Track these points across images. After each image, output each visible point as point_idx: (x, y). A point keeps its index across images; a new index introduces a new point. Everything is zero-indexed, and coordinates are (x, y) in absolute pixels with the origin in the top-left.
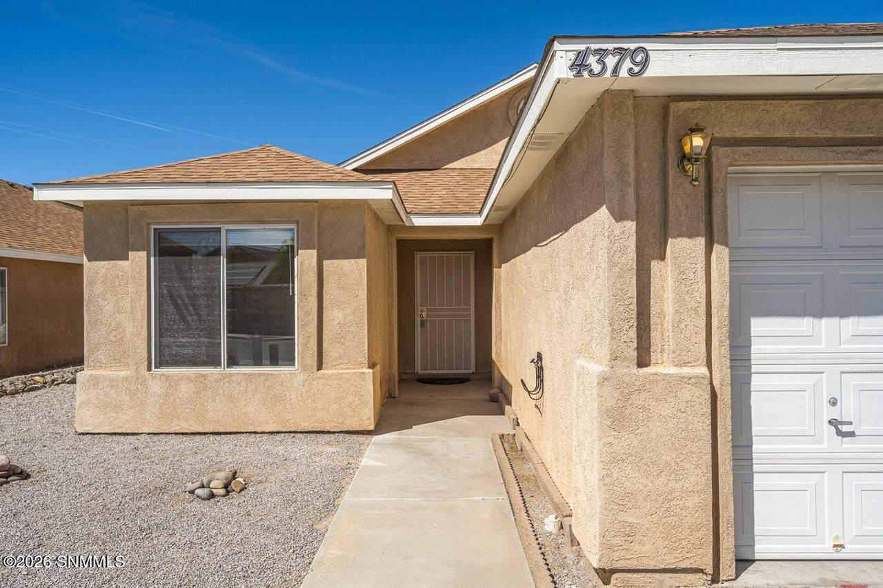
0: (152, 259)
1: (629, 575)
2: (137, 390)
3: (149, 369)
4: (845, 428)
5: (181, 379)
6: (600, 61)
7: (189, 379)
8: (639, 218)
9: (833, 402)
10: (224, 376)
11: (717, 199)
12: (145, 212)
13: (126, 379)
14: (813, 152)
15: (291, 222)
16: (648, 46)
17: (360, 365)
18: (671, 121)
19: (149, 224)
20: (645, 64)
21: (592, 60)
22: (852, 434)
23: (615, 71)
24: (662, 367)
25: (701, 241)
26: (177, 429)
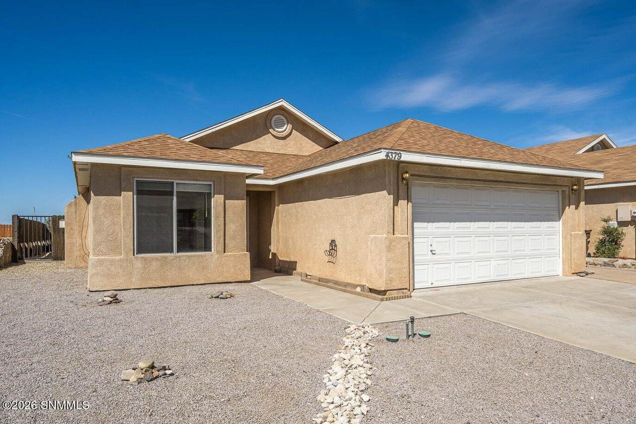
0: (135, 196)
1: (391, 291)
2: (127, 266)
3: (134, 255)
4: (433, 252)
5: (153, 259)
6: (392, 155)
7: (157, 259)
8: (393, 194)
9: (431, 245)
10: (176, 257)
11: (409, 190)
12: (132, 171)
13: (120, 260)
14: (428, 179)
15: (211, 181)
16: (401, 152)
17: (243, 250)
18: (400, 169)
19: (133, 178)
20: (401, 157)
21: (390, 155)
22: (435, 254)
23: (395, 158)
24: (398, 235)
25: (406, 201)
26: (151, 285)
